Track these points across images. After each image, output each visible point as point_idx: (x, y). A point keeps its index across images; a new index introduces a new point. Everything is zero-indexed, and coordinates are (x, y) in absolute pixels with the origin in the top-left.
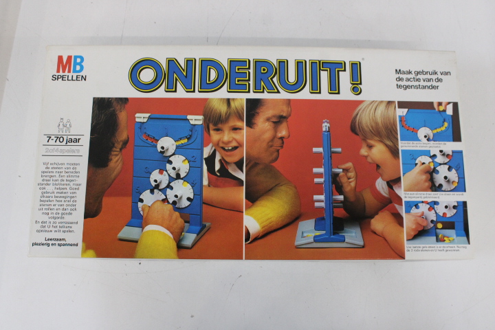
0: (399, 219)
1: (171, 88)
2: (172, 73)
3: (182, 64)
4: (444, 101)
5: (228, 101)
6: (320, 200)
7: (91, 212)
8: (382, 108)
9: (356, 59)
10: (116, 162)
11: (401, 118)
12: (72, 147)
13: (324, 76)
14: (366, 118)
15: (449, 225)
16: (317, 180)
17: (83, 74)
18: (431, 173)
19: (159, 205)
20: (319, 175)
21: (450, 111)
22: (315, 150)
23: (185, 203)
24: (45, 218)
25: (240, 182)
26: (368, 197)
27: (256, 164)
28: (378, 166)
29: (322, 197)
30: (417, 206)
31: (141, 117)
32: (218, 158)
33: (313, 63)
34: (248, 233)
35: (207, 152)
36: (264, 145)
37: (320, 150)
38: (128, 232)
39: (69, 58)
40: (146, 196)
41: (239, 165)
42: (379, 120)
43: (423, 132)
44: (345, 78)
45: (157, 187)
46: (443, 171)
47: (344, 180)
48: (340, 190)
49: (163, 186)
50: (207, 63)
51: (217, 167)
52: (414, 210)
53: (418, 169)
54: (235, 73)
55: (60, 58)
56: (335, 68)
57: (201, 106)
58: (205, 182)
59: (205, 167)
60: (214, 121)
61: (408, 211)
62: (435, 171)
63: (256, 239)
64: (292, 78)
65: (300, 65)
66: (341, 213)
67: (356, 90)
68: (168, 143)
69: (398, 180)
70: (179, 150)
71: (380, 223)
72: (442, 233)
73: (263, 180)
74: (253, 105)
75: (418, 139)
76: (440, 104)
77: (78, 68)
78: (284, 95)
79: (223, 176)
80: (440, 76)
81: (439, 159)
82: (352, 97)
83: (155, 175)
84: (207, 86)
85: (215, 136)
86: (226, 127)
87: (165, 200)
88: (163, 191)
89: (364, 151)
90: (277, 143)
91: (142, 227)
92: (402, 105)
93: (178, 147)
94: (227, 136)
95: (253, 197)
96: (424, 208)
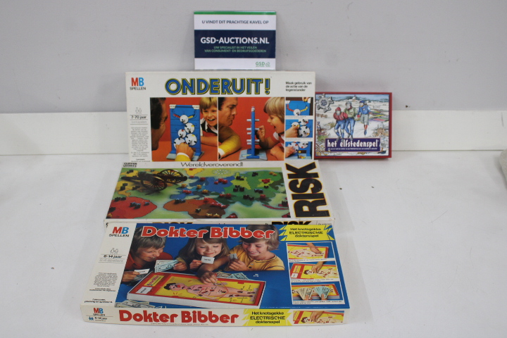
0: (282, 149)
1: (184, 92)
2: (185, 85)
3: (189, 81)
4: (307, 96)
5: (210, 98)
6: (249, 142)
7: (154, 148)
8: (278, 100)
9: (267, 77)
10: (163, 126)
11: (287, 105)
12: (143, 120)
13: (253, 86)
14: (271, 105)
15: (304, 151)
16: (248, 133)
17: (144, 86)
18: (298, 130)
19: (183, 145)
20: (249, 131)
21: (309, 102)
22: (248, 120)
23: (194, 144)
24: (135, 151)
25: (216, 134)
26: (270, 141)
27: (223, 127)
28: (275, 127)
29: (250, 140)
30: (290, 144)
31: (172, 106)
32: (206, 124)
33: (248, 80)
34: (220, 156)
35: (202, 121)
36: (226, 118)
37: (250, 120)
38: (170, 156)
39: (137, 79)
40: (177, 141)
41: (215, 127)
42: (277, 106)
43: (296, 111)
44: (262, 86)
45: (181, 137)
46: (303, 129)
47: (260, 133)
48: (258, 137)
49: (184, 136)
50: (200, 81)
51: (206, 128)
52: (289, 146)
53: (292, 128)
54: (213, 85)
55: (133, 79)
56: (258, 82)
57: (198, 101)
58: (201, 135)
59: (201, 128)
60: (204, 107)
61: (286, 146)
62: (300, 129)
63: (223, 158)
64: (238, 87)
65: (242, 81)
66: (258, 147)
67: (267, 92)
68: (184, 118)
69: (283, 133)
70: (190, 121)
71: (274, 151)
72: (300, 155)
73: (226, 133)
74: (221, 100)
75: (293, 115)
76: (305, 98)
77: (141, 84)
78: (235, 95)
79: (209, 132)
80: (306, 85)
81: (302, 123)
82: (266, 96)
83: (180, 132)
84: (200, 92)
85: (205, 114)
86: (209, 110)
87: (185, 143)
88: (184, 138)
89: (269, 120)
90: (232, 117)
91: (176, 153)
92: (288, 99)
93: (189, 120)
94: (210, 114)
95: (222, 141)
96: (293, 145)
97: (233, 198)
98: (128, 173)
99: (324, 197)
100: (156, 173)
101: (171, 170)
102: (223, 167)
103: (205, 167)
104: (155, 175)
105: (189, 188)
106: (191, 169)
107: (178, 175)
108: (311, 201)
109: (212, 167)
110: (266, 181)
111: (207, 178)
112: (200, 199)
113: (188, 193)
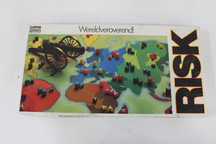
97: (124, 82)
98: (34, 42)
99: (201, 85)
100: (57, 41)
101: (71, 37)
102: (116, 33)
103: (100, 33)
104: (56, 45)
105: (87, 65)
106: (88, 36)
107: (77, 44)
108: (190, 89)
109: (106, 34)
110: (153, 57)
111: (102, 49)
112: (96, 83)
113: (85, 74)
